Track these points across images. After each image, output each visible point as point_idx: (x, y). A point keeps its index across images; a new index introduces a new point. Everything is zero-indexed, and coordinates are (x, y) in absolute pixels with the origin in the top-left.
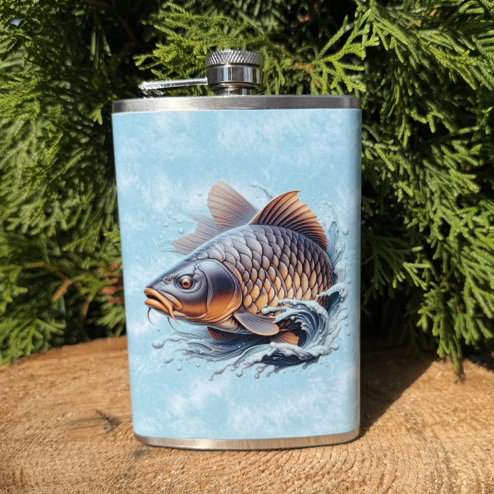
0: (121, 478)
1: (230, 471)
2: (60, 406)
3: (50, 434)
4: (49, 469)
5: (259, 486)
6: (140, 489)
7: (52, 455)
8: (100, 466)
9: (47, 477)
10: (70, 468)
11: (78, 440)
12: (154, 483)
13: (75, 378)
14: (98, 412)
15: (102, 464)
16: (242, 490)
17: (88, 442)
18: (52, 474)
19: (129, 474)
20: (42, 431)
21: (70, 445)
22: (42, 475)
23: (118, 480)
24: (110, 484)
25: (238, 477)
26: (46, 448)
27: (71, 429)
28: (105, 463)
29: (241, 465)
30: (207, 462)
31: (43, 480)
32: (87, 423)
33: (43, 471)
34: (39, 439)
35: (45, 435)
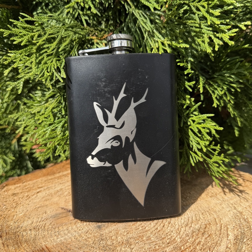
0: (100, 241)
1: (149, 229)
2: (40, 208)
3: (46, 224)
4: (60, 243)
5: (167, 233)
6: (114, 245)
7: (56, 235)
8: (85, 237)
9: (62, 247)
10: (70, 240)
11: (63, 225)
12: (118, 241)
13: (38, 192)
14: (62, 208)
15: (85, 235)
16: (161, 237)
17: (69, 225)
18: (63, 245)
19: (103, 238)
20: (40, 223)
21: (60, 228)
22: (59, 247)
23: (100, 242)
24: (97, 245)
25: (155, 231)
26: (50, 232)
27: (56, 219)
28: (86, 235)
29: (152, 225)
30: (135, 226)
31: (62, 249)
32: (61, 215)
33: (57, 244)
34: (41, 227)
35: (44, 225)
